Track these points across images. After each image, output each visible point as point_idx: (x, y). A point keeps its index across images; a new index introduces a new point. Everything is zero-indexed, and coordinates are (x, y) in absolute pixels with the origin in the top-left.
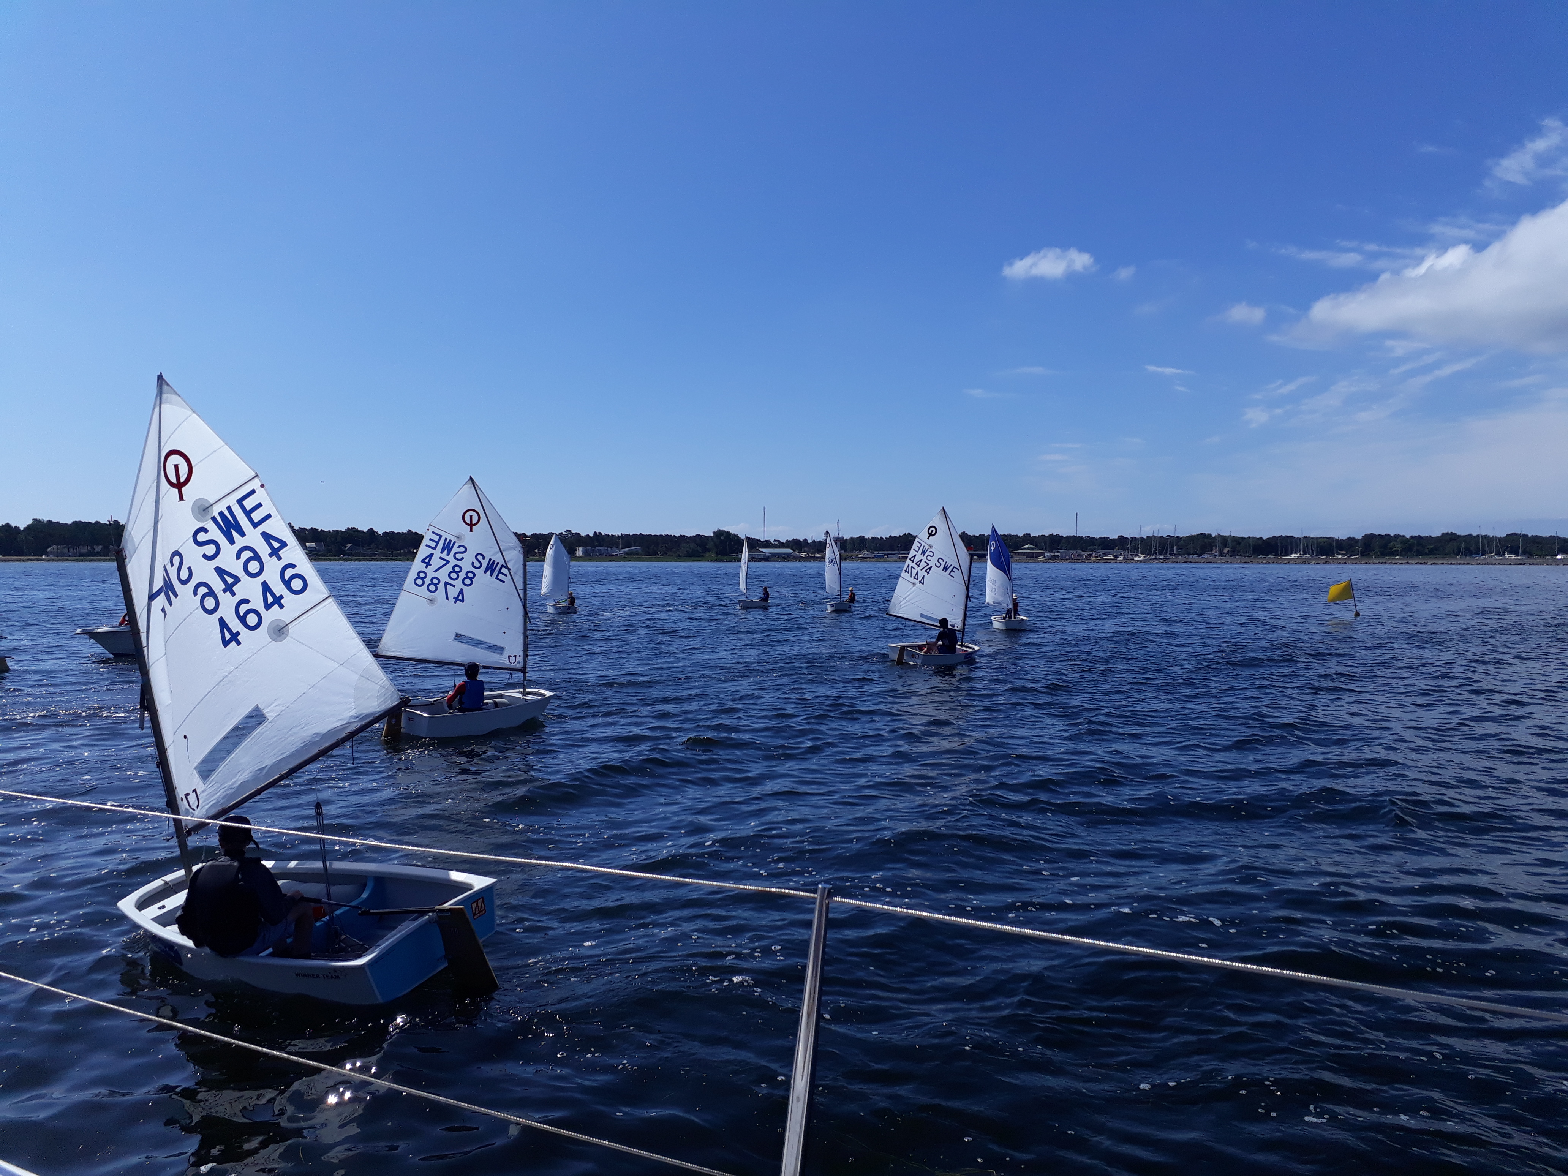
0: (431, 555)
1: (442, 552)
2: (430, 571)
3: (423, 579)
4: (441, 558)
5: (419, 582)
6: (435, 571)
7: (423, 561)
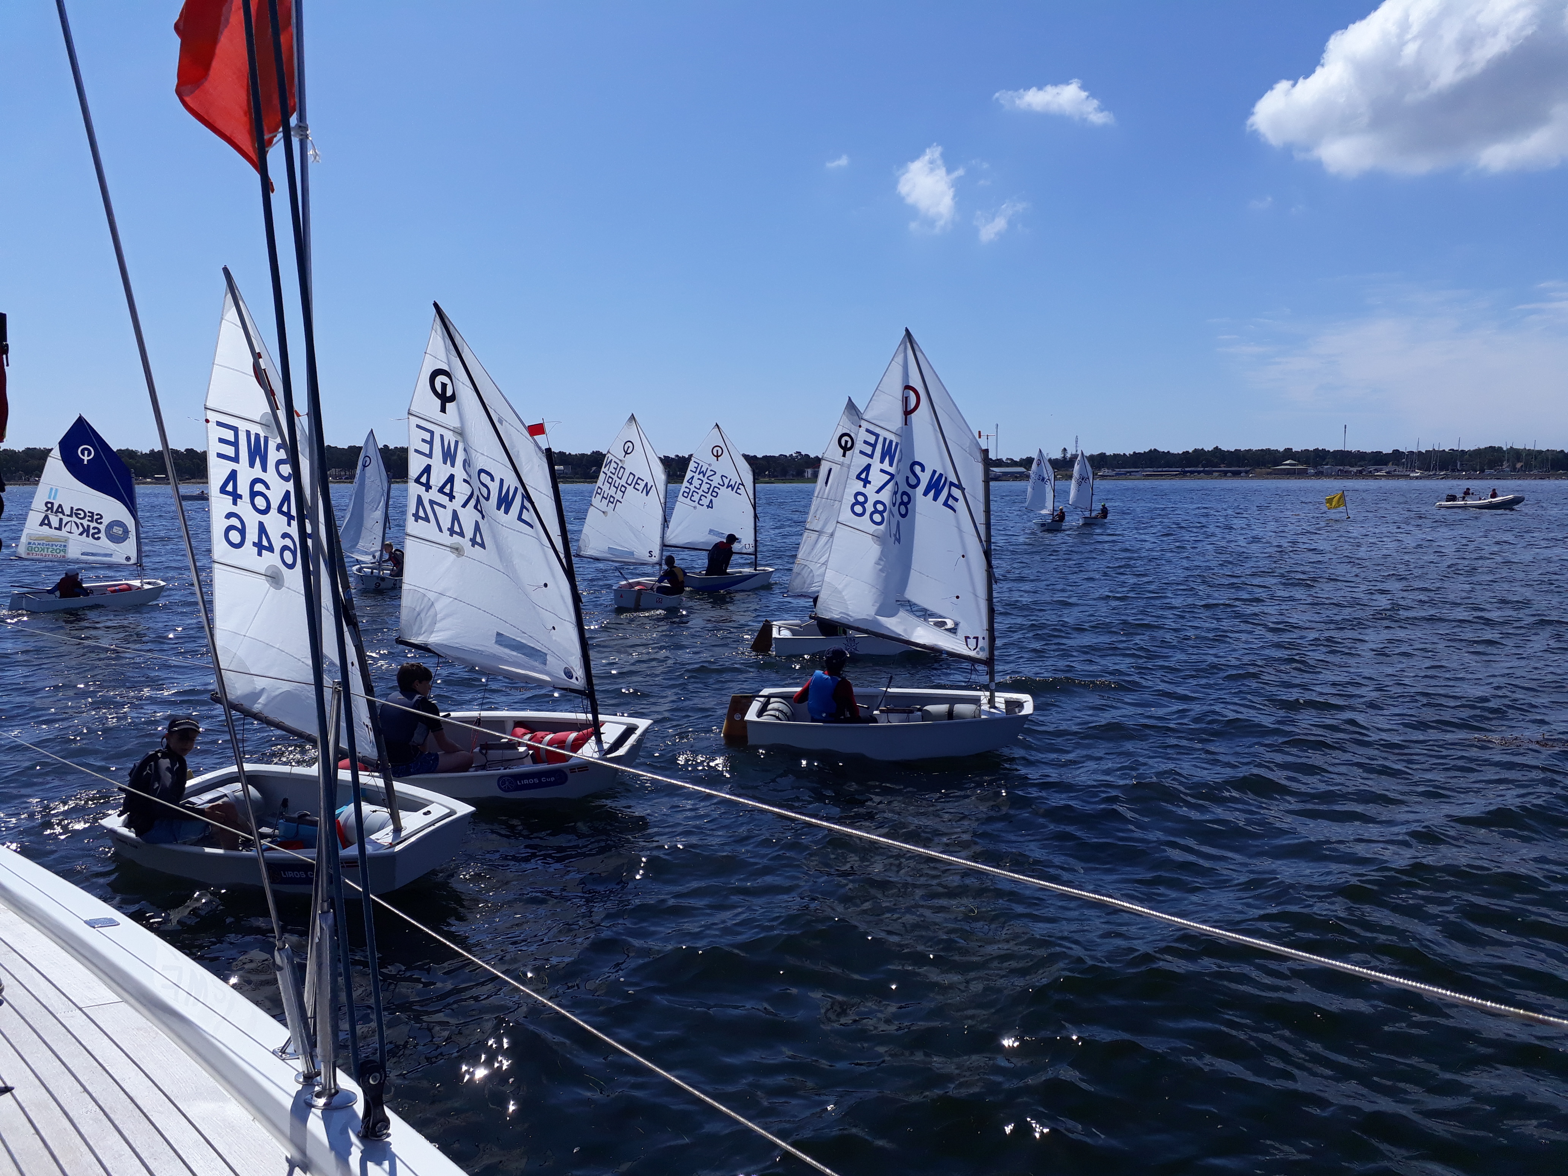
0: (868, 468)
1: (882, 462)
2: (870, 490)
3: (862, 504)
4: (882, 471)
5: (858, 509)
6: (878, 492)
7: (858, 477)
